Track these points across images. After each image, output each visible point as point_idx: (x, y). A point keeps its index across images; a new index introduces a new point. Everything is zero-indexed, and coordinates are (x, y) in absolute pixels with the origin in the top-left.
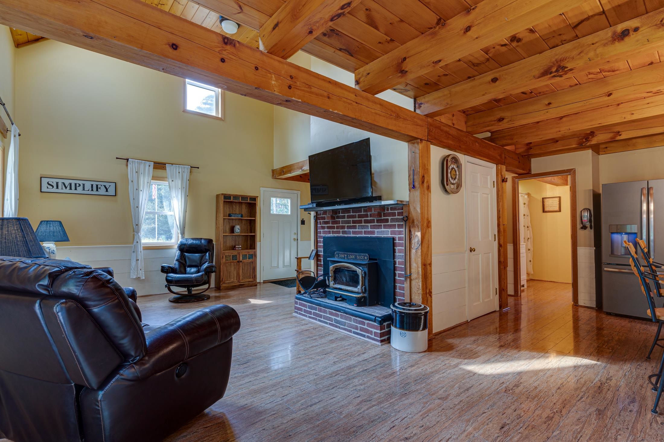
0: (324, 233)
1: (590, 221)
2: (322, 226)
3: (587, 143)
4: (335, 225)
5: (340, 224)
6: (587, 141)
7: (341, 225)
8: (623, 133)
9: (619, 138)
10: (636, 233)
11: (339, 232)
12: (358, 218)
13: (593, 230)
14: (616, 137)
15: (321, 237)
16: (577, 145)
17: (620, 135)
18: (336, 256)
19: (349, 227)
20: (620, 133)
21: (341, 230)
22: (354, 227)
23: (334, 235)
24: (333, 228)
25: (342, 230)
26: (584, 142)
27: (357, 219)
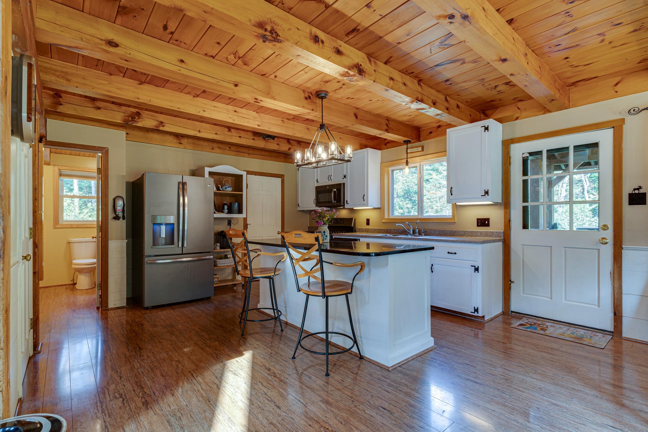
1: (123, 211)
3: (133, 123)
6: (134, 121)
8: (166, 124)
9: (161, 128)
10: (173, 224)
13: (125, 221)
14: (160, 126)
16: (123, 121)
17: (163, 126)
20: (163, 124)
26: (130, 121)
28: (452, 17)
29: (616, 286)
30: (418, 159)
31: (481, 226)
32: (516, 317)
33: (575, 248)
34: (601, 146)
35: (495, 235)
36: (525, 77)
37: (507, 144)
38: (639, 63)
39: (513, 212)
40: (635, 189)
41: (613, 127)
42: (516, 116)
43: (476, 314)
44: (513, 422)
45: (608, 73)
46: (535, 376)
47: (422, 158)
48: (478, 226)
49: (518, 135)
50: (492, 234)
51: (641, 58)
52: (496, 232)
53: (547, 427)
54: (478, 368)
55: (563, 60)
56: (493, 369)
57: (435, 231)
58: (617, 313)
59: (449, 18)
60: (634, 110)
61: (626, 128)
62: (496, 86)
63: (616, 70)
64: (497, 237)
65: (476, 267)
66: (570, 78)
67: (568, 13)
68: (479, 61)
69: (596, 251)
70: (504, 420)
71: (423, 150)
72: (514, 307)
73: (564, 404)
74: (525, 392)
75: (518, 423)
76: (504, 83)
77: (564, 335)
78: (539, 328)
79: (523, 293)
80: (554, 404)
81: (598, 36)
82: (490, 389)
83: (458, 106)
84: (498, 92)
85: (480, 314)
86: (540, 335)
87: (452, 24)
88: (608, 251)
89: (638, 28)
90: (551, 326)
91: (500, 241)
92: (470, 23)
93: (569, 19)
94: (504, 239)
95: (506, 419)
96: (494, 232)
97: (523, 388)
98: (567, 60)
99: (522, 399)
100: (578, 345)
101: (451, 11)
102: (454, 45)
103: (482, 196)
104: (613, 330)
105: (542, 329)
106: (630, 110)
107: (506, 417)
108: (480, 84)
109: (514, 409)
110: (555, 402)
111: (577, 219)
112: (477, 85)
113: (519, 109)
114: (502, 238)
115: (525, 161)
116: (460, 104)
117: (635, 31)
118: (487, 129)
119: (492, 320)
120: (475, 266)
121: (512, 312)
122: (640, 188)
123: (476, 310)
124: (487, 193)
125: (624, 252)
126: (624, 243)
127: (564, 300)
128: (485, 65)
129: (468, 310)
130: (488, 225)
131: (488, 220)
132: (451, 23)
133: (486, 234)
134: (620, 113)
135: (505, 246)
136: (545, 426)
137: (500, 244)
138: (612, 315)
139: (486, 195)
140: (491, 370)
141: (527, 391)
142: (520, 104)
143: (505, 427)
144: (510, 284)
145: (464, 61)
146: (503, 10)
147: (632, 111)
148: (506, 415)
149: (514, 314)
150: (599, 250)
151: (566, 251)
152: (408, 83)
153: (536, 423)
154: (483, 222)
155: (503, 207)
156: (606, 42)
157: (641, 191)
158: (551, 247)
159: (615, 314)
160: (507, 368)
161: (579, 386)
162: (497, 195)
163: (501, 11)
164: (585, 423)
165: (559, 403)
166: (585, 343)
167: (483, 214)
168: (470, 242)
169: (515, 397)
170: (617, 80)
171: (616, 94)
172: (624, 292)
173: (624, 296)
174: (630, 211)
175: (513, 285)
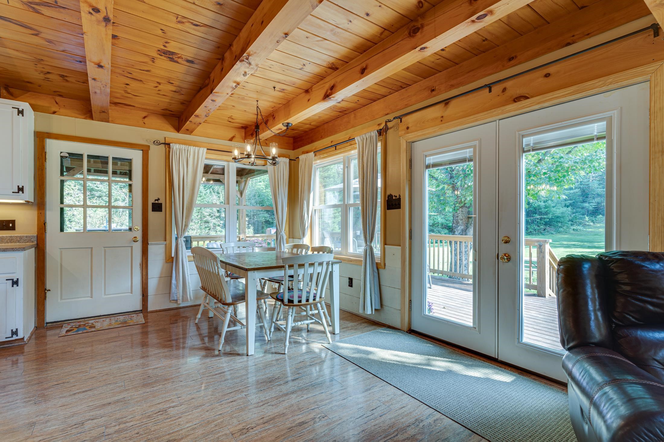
28: (97, 11)
29: (144, 274)
32: (54, 327)
33: (114, 247)
34: (133, 162)
35: (25, 240)
36: (102, 87)
37: (41, 137)
38: (162, 110)
39: (49, 213)
40: (156, 200)
41: (142, 150)
42: (54, 109)
43: (15, 337)
44: (145, 394)
45: (142, 107)
46: (124, 360)
49: (55, 131)
50: (20, 239)
51: (165, 108)
52: (26, 237)
53: (165, 382)
54: (71, 381)
55: (124, 84)
56: (87, 374)
58: (145, 294)
59: (93, 10)
60: (157, 142)
61: (150, 152)
62: (48, 73)
63: (148, 107)
64: (28, 242)
65: (15, 280)
66: (117, 98)
67: (153, 59)
68: (55, 44)
69: (130, 248)
70: (137, 398)
72: (50, 317)
73: (159, 365)
74: (130, 374)
75: (148, 392)
76: (59, 75)
77: (112, 325)
78: (88, 328)
79: (61, 299)
80: (154, 369)
81: (156, 83)
82: (103, 388)
84: (46, 78)
85: (20, 336)
86: (94, 332)
87: (90, 15)
88: (138, 247)
89: (177, 91)
90: (95, 322)
91: (32, 248)
92: (106, 26)
93: (151, 63)
94: (37, 244)
95: (138, 396)
96: (23, 237)
97: (125, 372)
98: (126, 86)
99: (133, 378)
100: (128, 327)
101: (101, 7)
102: (43, 15)
103: (13, 192)
104: (141, 309)
105: (91, 327)
106: (154, 141)
107: (137, 395)
108: (33, 62)
109: (136, 387)
110: (154, 367)
111: (115, 222)
112: (30, 61)
113: (57, 103)
114: (35, 243)
115: (63, 160)
117: (175, 92)
118: (20, 111)
119: (30, 338)
120: (13, 280)
121: (47, 323)
122: (158, 200)
123: (15, 333)
124: (21, 189)
125: (149, 246)
126: (149, 241)
127: (102, 296)
128: (57, 51)
130: (13, 228)
131: (13, 222)
132: (90, 13)
133: (11, 240)
134: (146, 140)
135: (38, 253)
136: (164, 383)
137: (31, 252)
138: (141, 296)
139: (21, 192)
140: (85, 375)
141: (130, 372)
142: (58, 99)
143: (144, 401)
144: (45, 293)
145: (39, 34)
146: (117, 26)
147: (156, 142)
148: (135, 394)
149: (50, 324)
150: (132, 247)
151: (105, 251)
153: (158, 385)
154: (5, 225)
155: (36, 208)
156: (157, 89)
157: (160, 202)
158: (92, 248)
159: (143, 295)
160: (97, 367)
161: (156, 351)
162: (29, 195)
163: (114, 25)
164: (179, 367)
165: (157, 366)
166: (131, 324)
167: (7, 214)
169: (127, 381)
170: (145, 114)
171: (144, 125)
172: (149, 277)
173: (149, 280)
174: (153, 216)
175: (48, 294)
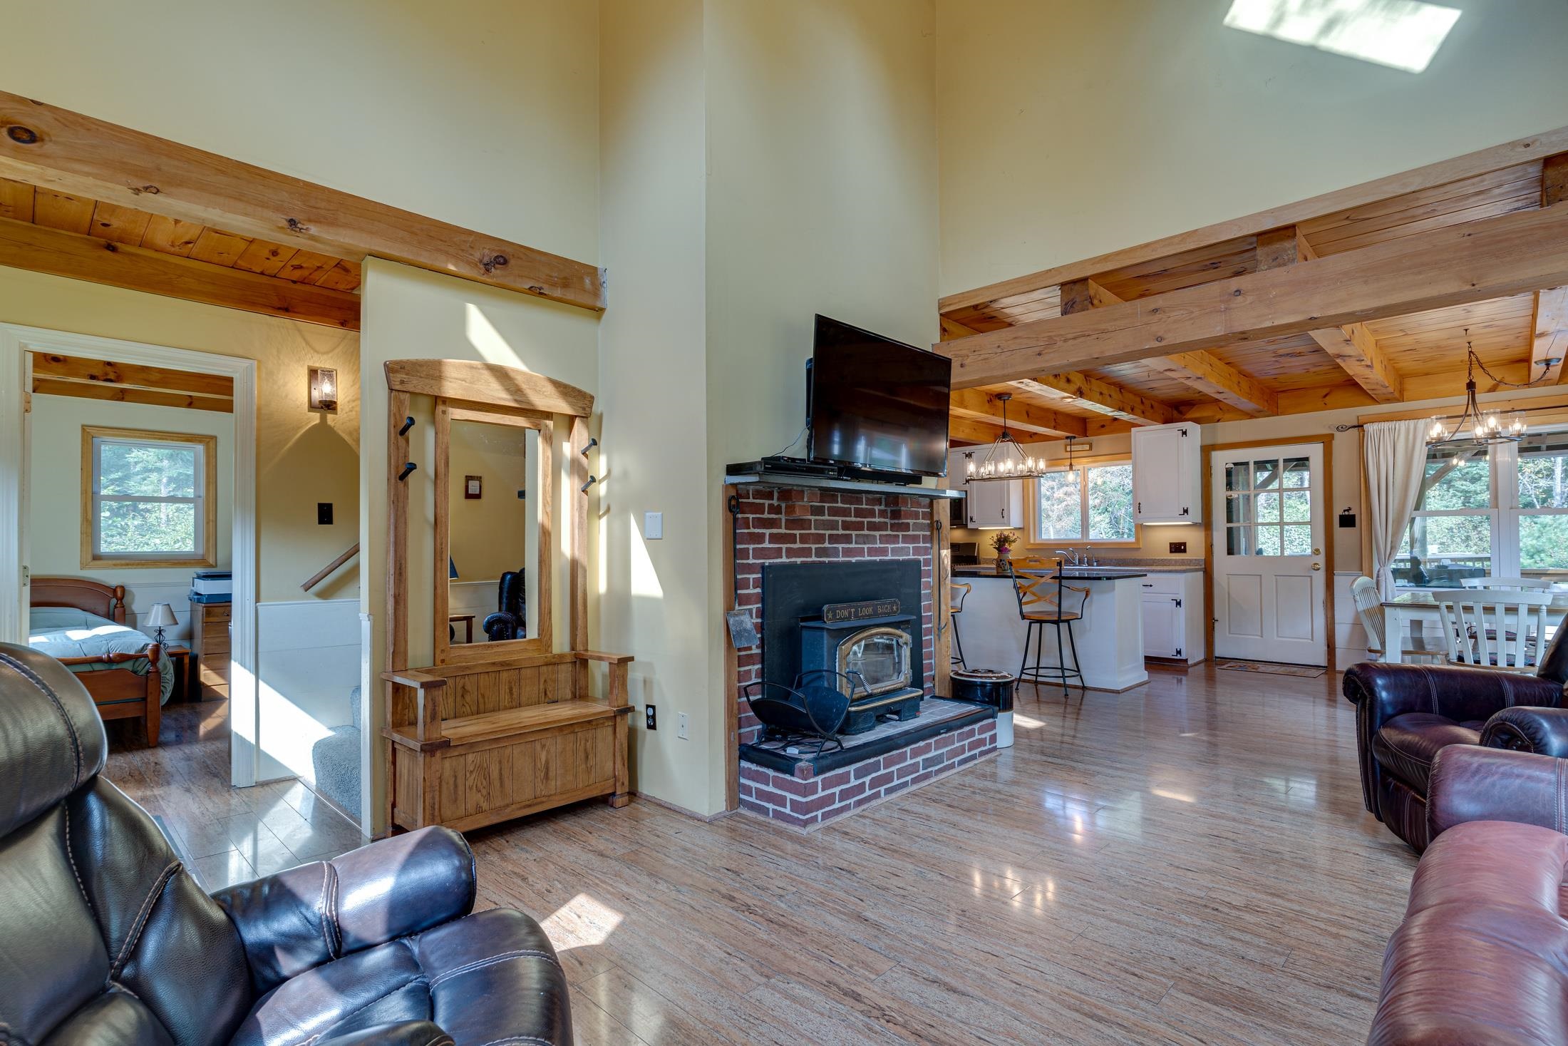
0: (759, 553)
2: (750, 534)
4: (797, 532)
5: (810, 529)
7: (813, 531)
11: (807, 552)
12: (855, 516)
15: (749, 569)
18: (827, 617)
19: (834, 539)
21: (814, 546)
22: (847, 539)
23: (793, 560)
24: (791, 539)
25: (817, 546)
27: (853, 519)
29: (1329, 616)
30: (1085, 460)
31: (1175, 552)
32: (1222, 661)
33: (1287, 576)
34: (1311, 460)
35: (1194, 563)
37: (1207, 450)
39: (1215, 534)
40: (1345, 511)
41: (1323, 442)
42: (1217, 417)
43: (1179, 657)
47: (1090, 459)
48: (1171, 552)
49: (1220, 441)
50: (1189, 562)
52: (1195, 560)
57: (1111, 560)
58: (1331, 648)
60: (1343, 427)
61: (1336, 443)
64: (1196, 566)
65: (1178, 601)
69: (1309, 579)
71: (1091, 449)
72: (1219, 651)
79: (1229, 633)
83: (1152, 407)
85: (1183, 657)
88: (1320, 577)
91: (1201, 571)
94: (1205, 568)
96: (1192, 559)
103: (1180, 515)
104: (1326, 665)
105: (1253, 669)
106: (1339, 426)
111: (1291, 542)
114: (1203, 566)
115: (1229, 473)
116: (1153, 403)
118: (1184, 433)
119: (1195, 665)
120: (1176, 600)
121: (1216, 657)
122: (1349, 509)
123: (1179, 652)
124: (1186, 511)
125: (1336, 577)
126: (1335, 569)
127: (1275, 638)
129: (1169, 653)
130: (1185, 551)
131: (1184, 544)
133: (1183, 562)
134: (1329, 427)
135: (1206, 576)
137: (1200, 575)
138: (1325, 648)
139: (1184, 514)
144: (1213, 623)
149: (1219, 659)
150: (1311, 577)
151: (1276, 580)
152: (1113, 394)
154: (1178, 548)
155: (1203, 529)
157: (1351, 513)
158: (1260, 576)
159: (1328, 646)
162: (1196, 515)
167: (1178, 536)
168: (1170, 571)
170: (1325, 391)
171: (1326, 407)
172: (1337, 621)
173: (1337, 627)
174: (1340, 533)
175: (1216, 624)
